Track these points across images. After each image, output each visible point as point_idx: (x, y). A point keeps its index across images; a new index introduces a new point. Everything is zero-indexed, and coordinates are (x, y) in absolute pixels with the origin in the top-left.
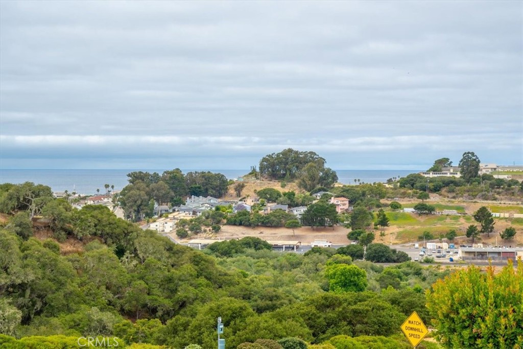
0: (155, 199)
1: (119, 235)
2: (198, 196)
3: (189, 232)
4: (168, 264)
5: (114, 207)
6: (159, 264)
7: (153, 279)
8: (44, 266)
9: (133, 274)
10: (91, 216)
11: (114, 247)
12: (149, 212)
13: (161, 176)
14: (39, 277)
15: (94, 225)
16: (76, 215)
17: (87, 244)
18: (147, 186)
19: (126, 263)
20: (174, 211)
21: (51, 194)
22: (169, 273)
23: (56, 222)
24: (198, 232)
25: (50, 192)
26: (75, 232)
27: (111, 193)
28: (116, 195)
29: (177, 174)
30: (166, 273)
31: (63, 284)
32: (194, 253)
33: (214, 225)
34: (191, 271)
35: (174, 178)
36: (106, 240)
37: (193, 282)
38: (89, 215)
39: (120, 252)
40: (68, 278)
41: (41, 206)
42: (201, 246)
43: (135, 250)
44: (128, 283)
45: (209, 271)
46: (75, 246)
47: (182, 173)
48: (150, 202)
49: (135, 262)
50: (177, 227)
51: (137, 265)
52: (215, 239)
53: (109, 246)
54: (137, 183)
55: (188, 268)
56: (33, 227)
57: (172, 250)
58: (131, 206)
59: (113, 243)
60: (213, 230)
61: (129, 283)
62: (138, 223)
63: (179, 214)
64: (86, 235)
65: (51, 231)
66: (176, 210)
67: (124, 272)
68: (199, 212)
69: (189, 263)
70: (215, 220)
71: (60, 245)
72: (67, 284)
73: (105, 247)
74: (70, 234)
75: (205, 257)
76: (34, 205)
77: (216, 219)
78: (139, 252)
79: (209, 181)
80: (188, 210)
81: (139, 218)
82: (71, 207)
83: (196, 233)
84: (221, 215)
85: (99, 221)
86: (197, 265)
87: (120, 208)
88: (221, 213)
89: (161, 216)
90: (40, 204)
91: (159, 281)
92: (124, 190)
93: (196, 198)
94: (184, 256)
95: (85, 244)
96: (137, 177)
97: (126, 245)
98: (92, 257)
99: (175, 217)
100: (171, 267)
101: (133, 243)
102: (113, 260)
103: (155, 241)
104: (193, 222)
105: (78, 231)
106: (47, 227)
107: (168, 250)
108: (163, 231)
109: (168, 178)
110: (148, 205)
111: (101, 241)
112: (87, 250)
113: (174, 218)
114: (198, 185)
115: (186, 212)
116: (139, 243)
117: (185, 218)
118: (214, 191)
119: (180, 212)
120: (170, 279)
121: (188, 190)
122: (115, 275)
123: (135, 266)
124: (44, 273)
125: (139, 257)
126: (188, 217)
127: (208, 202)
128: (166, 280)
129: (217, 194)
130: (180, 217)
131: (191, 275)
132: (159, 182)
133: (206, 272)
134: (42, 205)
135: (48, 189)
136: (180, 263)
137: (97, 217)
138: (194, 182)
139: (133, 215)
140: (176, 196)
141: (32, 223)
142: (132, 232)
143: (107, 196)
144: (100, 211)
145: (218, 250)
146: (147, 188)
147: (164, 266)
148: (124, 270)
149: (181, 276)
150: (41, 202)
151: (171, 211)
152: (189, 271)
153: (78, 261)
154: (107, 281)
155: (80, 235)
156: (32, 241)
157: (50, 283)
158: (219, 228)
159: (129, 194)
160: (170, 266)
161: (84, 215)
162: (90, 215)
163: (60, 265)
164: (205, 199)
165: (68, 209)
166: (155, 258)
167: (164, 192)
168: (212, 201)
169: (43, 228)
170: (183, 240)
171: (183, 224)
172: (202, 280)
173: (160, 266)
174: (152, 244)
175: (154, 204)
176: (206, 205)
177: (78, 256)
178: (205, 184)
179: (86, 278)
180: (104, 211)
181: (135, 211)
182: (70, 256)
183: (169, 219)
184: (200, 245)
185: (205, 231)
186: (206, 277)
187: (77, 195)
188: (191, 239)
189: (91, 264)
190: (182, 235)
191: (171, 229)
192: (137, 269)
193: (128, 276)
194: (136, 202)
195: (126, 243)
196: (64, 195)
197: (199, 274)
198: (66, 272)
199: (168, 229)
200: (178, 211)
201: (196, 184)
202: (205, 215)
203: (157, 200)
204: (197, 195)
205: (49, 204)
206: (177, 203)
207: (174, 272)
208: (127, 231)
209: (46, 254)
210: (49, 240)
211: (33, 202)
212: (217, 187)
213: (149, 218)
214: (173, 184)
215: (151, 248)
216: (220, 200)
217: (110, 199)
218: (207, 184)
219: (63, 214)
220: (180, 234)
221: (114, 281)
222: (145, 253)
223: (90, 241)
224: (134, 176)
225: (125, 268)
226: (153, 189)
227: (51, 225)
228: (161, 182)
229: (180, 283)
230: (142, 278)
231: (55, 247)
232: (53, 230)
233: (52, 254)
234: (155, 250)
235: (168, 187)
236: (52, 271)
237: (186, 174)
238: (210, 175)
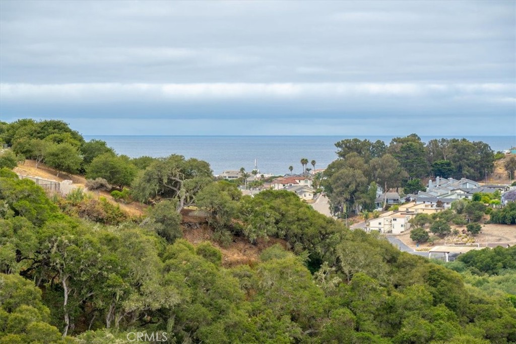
0: (378, 183)
1: (313, 237)
2: (446, 178)
3: (431, 234)
4: (388, 284)
5: (315, 194)
6: (374, 283)
7: (364, 306)
8: (195, 283)
9: (333, 298)
10: (270, 208)
11: (306, 255)
12: (368, 201)
13: (389, 145)
14: (188, 300)
15: (274, 221)
16: (247, 205)
17: (264, 251)
18: (366, 162)
19: (324, 281)
20: (408, 200)
21: (209, 173)
22: (390, 297)
23: (217, 216)
24: (445, 235)
25: (208, 170)
26: (246, 233)
27: (311, 172)
28: (318, 176)
29: (414, 144)
30: (385, 296)
31: (224, 311)
32: (431, 267)
33: (470, 223)
34: (424, 295)
35: (409, 149)
36: (293, 244)
37: (427, 312)
38: (267, 206)
39: (314, 264)
40: (231, 302)
41: (194, 191)
42: (449, 257)
43: (338, 260)
44: (325, 311)
45: (454, 295)
46: (246, 253)
47: (422, 141)
48: (370, 187)
49: (336, 280)
50: (411, 226)
51: (339, 283)
52: (472, 246)
53: (297, 254)
54: (350, 157)
55: (419, 290)
56: (183, 223)
57: (395, 261)
58: (341, 193)
59: (304, 249)
60: (468, 231)
61: (327, 312)
62: (351, 219)
63: (415, 205)
64: (263, 237)
65: (209, 230)
66: (411, 199)
67: (318, 295)
68: (448, 203)
69: (422, 282)
70: (473, 216)
71: (224, 252)
72: (230, 311)
73: (291, 256)
74: (238, 234)
75: (447, 274)
76: (183, 189)
77: (474, 214)
78: (343, 264)
79: (464, 154)
80: (430, 200)
81: (354, 212)
82: (240, 193)
83: (442, 236)
84: (482, 208)
85: (283, 215)
86: (434, 286)
87: (324, 196)
88: (483, 205)
89: (387, 209)
90: (193, 189)
91: (373, 309)
92: (330, 167)
93: (443, 180)
94: (414, 270)
95: (260, 250)
96: (350, 148)
97: (323, 253)
98: (271, 270)
99: (410, 210)
100: (394, 288)
101: (335, 250)
102: (302, 276)
103: (368, 247)
104: (438, 219)
105: (250, 231)
106: (204, 223)
107: (388, 262)
108: (390, 232)
109: (398, 150)
110: (367, 191)
111: (286, 246)
112: (263, 260)
113: (408, 212)
114: (445, 161)
115: (427, 203)
116: (344, 250)
117: (425, 212)
118: (472, 170)
119: (418, 203)
120: (391, 307)
121: (432, 168)
122: (304, 299)
123: (337, 286)
124: (196, 294)
125: (343, 272)
126: (429, 210)
127: (461, 187)
128: (384, 309)
129: (477, 175)
130: (416, 210)
131: (424, 302)
132: (384, 156)
133: (449, 297)
134: (196, 190)
135: (206, 165)
136: (407, 282)
137: (279, 209)
138: (440, 155)
139: (344, 207)
140: (412, 177)
141: (181, 217)
142: (333, 233)
143: (305, 176)
144: (283, 200)
145: (474, 264)
146: (366, 166)
147: (381, 285)
148: (321, 291)
149: (407, 302)
150: (194, 185)
151: (403, 201)
152: (421, 294)
153: (249, 277)
154: (293, 307)
155: (254, 236)
156: (181, 245)
157: (204, 310)
158: (479, 229)
159: (337, 174)
160: (391, 286)
161: (259, 206)
162: (269, 206)
163: (219, 282)
164: (456, 182)
165: (235, 197)
166: (368, 273)
167: (392, 171)
168: (468, 186)
169: (198, 226)
170: (421, 247)
171: (422, 221)
172: (442, 310)
173: (374, 286)
174: (364, 253)
175: (376, 190)
176: (458, 191)
177: (249, 268)
178: (457, 159)
179: (261, 303)
180: (290, 199)
181: (347, 200)
182: (237, 269)
183: (399, 214)
184: (447, 255)
185: (456, 233)
186: (448, 305)
187: (258, 176)
188: (433, 245)
189: (268, 281)
190: (420, 239)
191: (403, 229)
192: (339, 291)
193: (325, 300)
194: (348, 186)
195: (323, 250)
196: (240, 176)
197: (438, 300)
198: (228, 293)
199: (398, 228)
200: (413, 201)
201: (443, 159)
202: (456, 208)
203: (381, 184)
204: (445, 175)
205: (207, 189)
206: (413, 188)
207: (396, 297)
208: (326, 231)
209: (199, 264)
210: (206, 243)
211: (182, 186)
212: (476, 163)
213: (369, 211)
214: (407, 158)
215: (362, 258)
216: (480, 184)
217: (309, 181)
218: (460, 159)
219: (227, 205)
220: (416, 237)
221: (304, 308)
222: (353, 266)
223: (269, 246)
224: (346, 146)
225: (322, 288)
226: (374, 166)
227: (210, 221)
228: (387, 155)
229: (407, 313)
230: (347, 305)
231: (215, 254)
232: (213, 229)
233: (208, 266)
234: (369, 260)
235: (399, 164)
236: (207, 290)
237: (427, 143)
238: (465, 144)
